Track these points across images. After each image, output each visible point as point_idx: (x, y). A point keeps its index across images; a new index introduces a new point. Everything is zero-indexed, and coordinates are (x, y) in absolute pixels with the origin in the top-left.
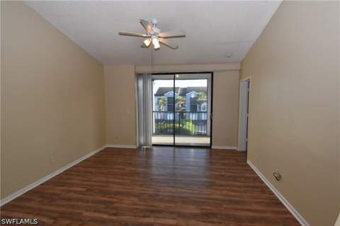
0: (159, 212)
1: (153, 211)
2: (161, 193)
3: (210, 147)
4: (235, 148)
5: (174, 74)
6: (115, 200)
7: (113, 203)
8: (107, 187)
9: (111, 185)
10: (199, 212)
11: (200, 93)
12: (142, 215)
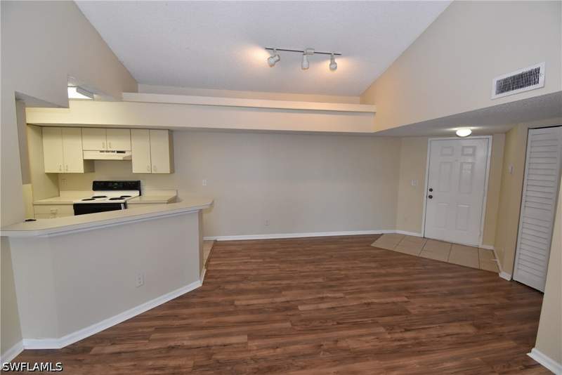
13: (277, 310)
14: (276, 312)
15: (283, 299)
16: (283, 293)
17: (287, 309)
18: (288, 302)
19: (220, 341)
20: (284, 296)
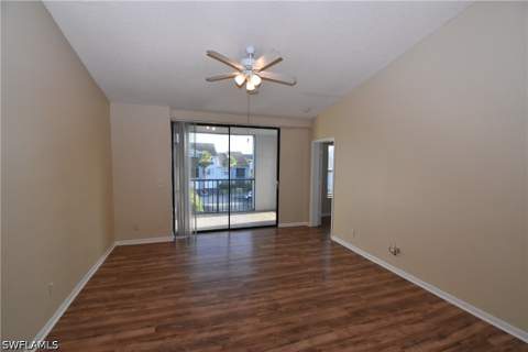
0: (305, 328)
1: (295, 331)
2: (281, 302)
3: (277, 225)
4: (305, 223)
5: (229, 126)
6: (225, 332)
7: (226, 337)
8: (188, 313)
9: (193, 309)
10: (345, 313)
12: (286, 341)
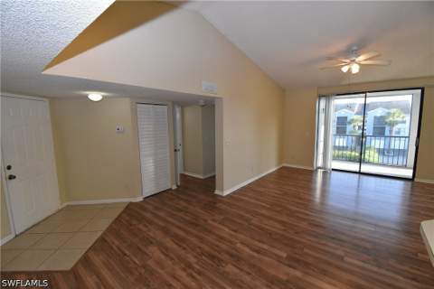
3: (412, 179)
5: (365, 92)
11: (393, 111)
13: (307, 264)
14: (310, 264)
15: (292, 271)
16: (285, 278)
17: (298, 261)
18: (290, 266)
19: (366, 266)
20: (288, 274)
